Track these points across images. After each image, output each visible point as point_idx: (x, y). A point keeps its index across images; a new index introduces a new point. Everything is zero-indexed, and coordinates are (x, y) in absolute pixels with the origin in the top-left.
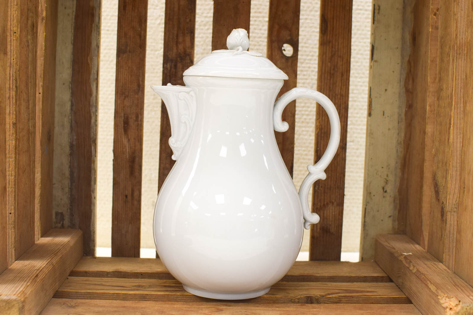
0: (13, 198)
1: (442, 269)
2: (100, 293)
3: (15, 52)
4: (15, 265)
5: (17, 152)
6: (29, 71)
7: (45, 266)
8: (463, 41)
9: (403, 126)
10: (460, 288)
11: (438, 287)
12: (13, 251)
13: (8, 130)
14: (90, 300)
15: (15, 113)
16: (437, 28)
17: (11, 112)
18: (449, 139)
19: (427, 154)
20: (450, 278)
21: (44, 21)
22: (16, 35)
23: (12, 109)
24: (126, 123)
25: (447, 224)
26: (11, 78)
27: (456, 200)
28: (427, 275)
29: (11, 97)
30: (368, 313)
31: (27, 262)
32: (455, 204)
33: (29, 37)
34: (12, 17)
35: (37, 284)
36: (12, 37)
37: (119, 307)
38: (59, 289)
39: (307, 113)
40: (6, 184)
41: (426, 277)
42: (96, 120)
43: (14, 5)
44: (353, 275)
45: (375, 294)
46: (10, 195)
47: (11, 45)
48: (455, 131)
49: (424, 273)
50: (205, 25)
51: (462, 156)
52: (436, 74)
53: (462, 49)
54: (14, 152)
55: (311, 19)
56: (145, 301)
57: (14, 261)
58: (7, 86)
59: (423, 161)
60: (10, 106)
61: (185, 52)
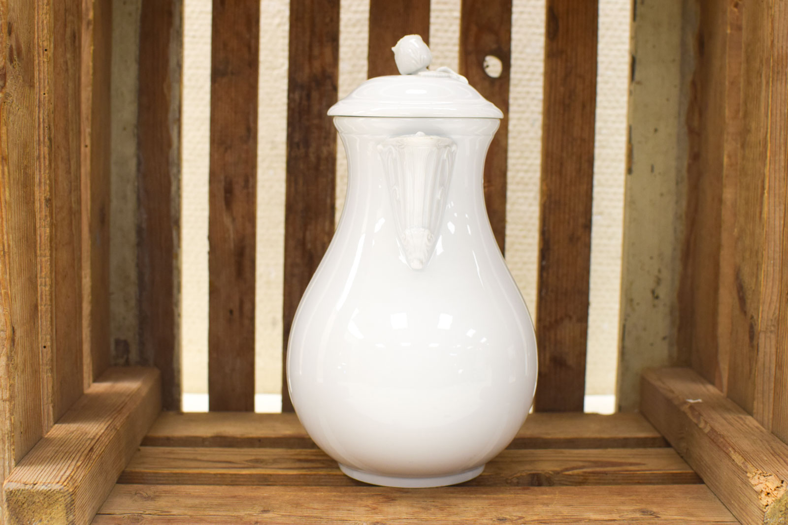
0: (49, 323)
1: (752, 426)
2: (193, 474)
3: (46, 82)
4: (54, 431)
5: (54, 245)
6: (70, 112)
7: (104, 433)
8: (784, 52)
9: (685, 188)
10: (782, 459)
11: (746, 458)
12: (51, 409)
13: (38, 211)
14: (179, 486)
15: (48, 182)
16: (739, 28)
17: (43, 180)
18: (761, 213)
19: (725, 237)
20: (765, 442)
21: (91, 27)
22: (48, 54)
23: (43, 176)
24: (229, 191)
25: (759, 353)
26: (42, 126)
27: (774, 313)
28: (728, 437)
29: (42, 156)
30: (633, 500)
31: (73, 427)
32: (772, 320)
33: (68, 56)
34: (40, 24)
35: (92, 463)
36: (42, 57)
37: (227, 497)
38: (126, 467)
39: (525, 168)
40: (37, 300)
41: (726, 441)
42: (179, 188)
43: (43, 4)
44: (605, 436)
45: (643, 467)
46: (44, 317)
47: (39, 70)
48: (772, 201)
49: (722, 433)
50: (354, 25)
51: (783, 241)
52: (739, 105)
53: (782, 64)
54: (49, 247)
55: (530, 13)
56: (268, 487)
57: (52, 424)
58: (36, 138)
59: (719, 247)
60: (40, 171)
61: (324, 71)
